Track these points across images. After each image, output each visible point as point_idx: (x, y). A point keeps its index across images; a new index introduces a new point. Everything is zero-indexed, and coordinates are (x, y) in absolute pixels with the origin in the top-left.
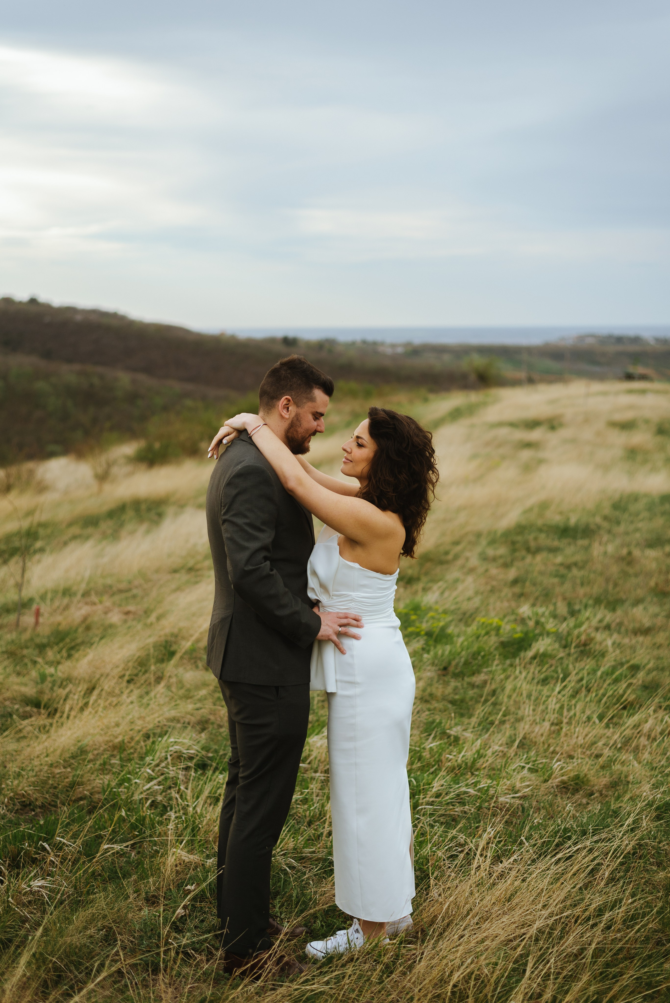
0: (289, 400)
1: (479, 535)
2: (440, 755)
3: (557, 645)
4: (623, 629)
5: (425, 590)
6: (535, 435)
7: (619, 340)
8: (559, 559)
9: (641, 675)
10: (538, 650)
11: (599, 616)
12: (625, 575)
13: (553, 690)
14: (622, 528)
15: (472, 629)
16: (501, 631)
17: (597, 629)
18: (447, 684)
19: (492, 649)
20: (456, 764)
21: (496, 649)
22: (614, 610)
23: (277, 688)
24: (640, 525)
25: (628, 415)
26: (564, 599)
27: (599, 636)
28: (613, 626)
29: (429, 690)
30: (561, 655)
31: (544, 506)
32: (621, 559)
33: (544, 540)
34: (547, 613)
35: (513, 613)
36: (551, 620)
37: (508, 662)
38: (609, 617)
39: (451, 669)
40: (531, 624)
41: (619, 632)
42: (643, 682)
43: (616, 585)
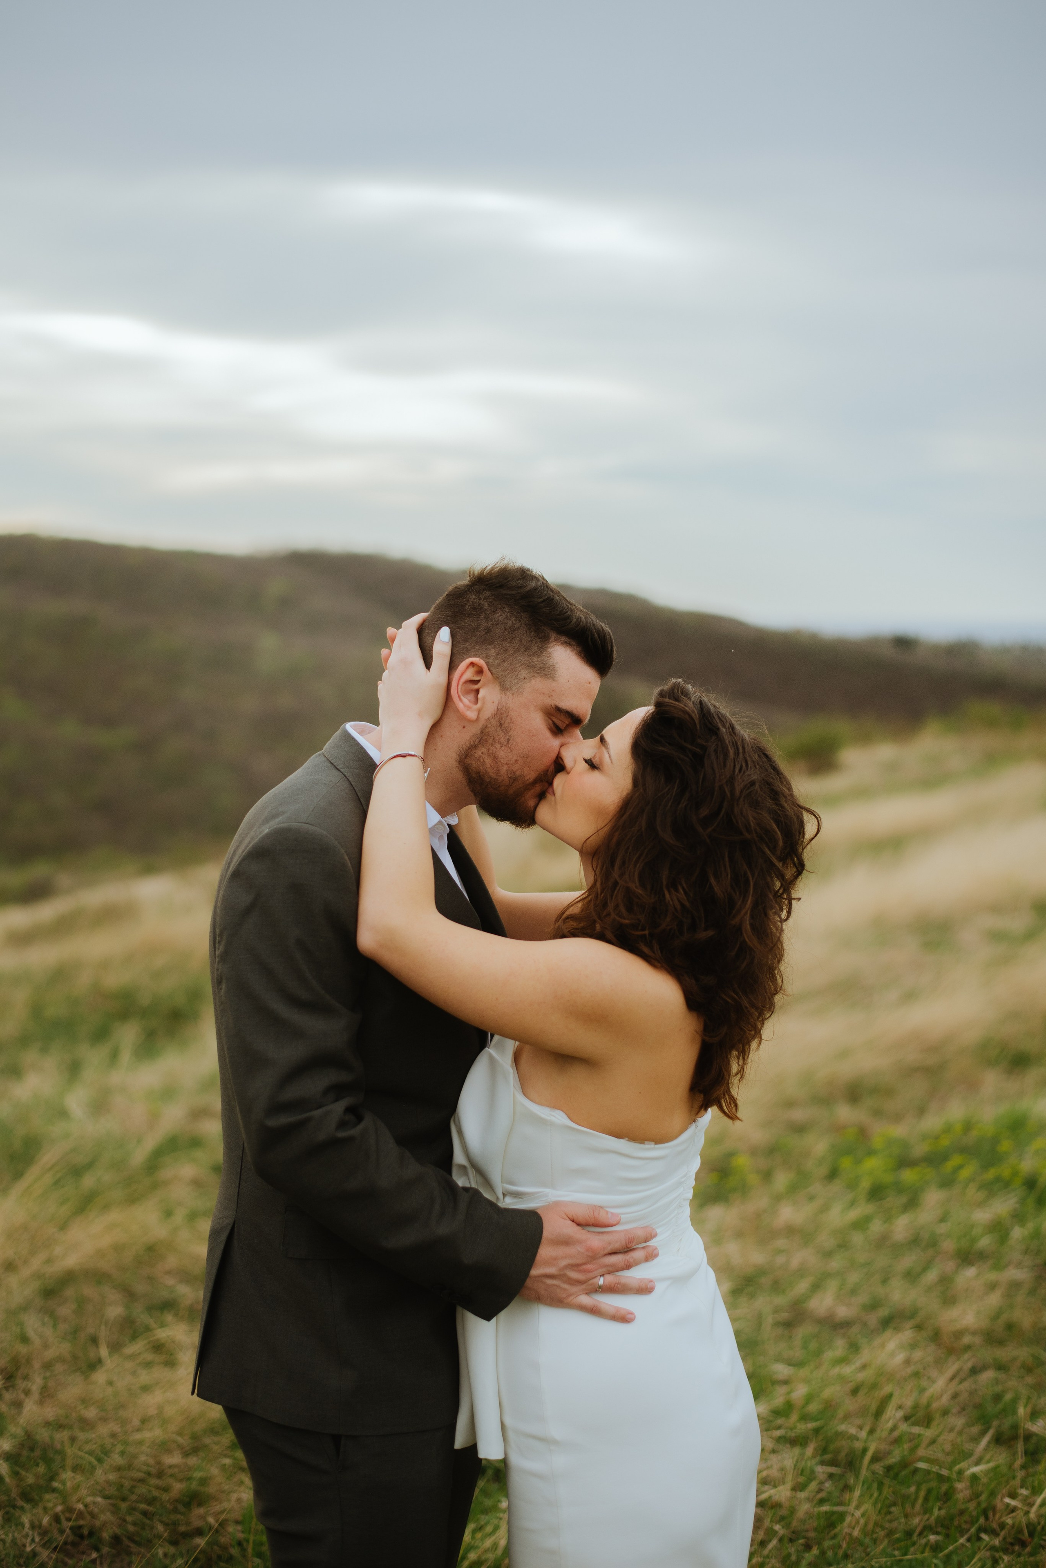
2: (993, 1494)
20: (1024, 1521)
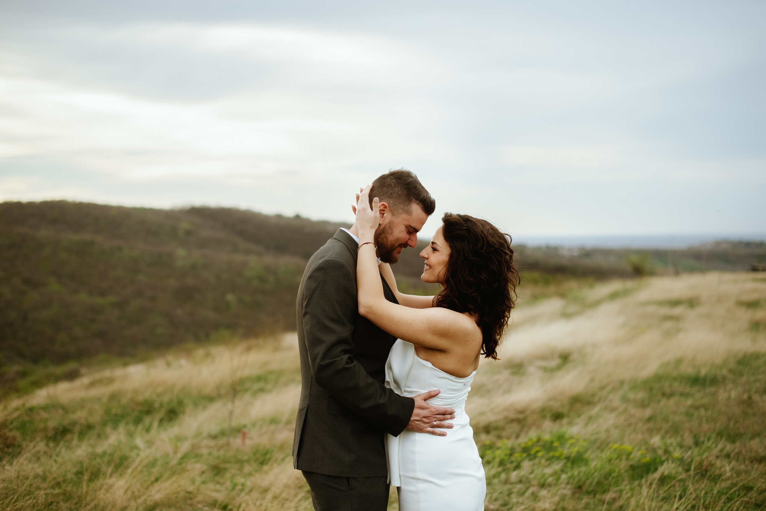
0: (386, 207)
1: (622, 383)
3: (680, 469)
4: (741, 458)
5: (570, 424)
6: (678, 311)
7: (748, 244)
8: (689, 402)
9: (753, 494)
10: (663, 473)
11: (720, 446)
12: (745, 414)
13: (672, 505)
14: (744, 379)
15: (606, 454)
16: (632, 456)
17: (717, 457)
18: (580, 499)
19: (622, 471)
21: (626, 471)
22: (733, 442)
23: (348, 479)
24: (760, 377)
25: (753, 297)
26: (691, 432)
27: (718, 463)
28: (732, 455)
29: (561, 505)
30: (683, 476)
31: (679, 362)
32: (743, 402)
33: (677, 387)
34: (675, 444)
35: (646, 443)
36: (678, 449)
37: (637, 483)
38: (729, 447)
39: (585, 488)
40: (660, 452)
41: (737, 460)
42: (756, 500)
43: (736, 422)
